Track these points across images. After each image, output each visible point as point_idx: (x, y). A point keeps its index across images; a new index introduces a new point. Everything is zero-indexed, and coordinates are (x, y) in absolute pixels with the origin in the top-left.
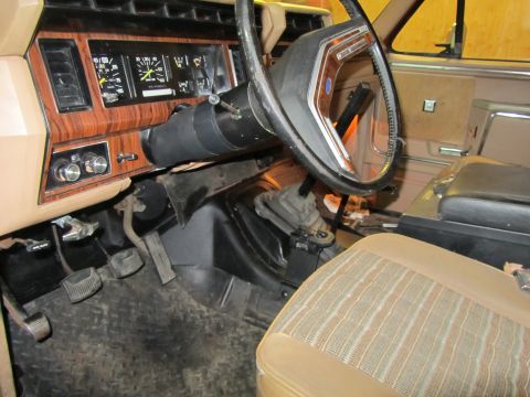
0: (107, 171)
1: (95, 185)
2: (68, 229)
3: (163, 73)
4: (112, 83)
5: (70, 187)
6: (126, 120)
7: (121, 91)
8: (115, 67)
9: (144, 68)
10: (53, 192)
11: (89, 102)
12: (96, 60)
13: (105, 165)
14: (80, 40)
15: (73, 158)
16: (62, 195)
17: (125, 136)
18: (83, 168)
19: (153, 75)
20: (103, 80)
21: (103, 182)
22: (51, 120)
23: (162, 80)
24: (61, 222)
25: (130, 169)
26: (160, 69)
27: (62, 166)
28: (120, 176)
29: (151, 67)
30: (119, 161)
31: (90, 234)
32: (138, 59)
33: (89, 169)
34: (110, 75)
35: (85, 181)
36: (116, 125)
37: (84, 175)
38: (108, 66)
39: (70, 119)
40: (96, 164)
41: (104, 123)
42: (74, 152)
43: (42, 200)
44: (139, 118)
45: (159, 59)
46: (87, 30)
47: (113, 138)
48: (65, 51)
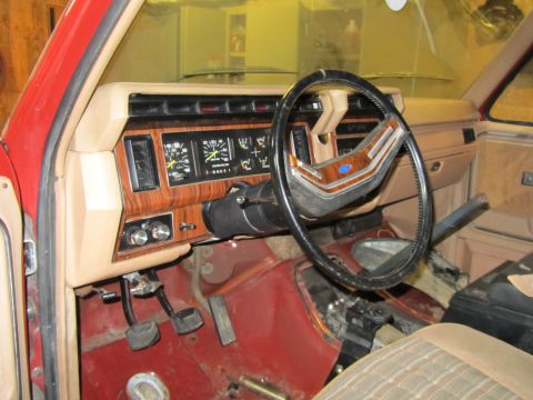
0: (170, 237)
1: (160, 249)
2: (135, 284)
3: (227, 153)
4: (181, 164)
5: (138, 250)
6: (187, 196)
7: (188, 170)
8: (185, 150)
9: (210, 150)
10: (124, 253)
11: (157, 182)
12: (169, 146)
13: (168, 233)
14: (155, 134)
15: (143, 226)
16: (130, 256)
17: (188, 208)
18: (150, 234)
19: (218, 156)
20: (174, 162)
21: (166, 246)
22: (126, 198)
23: (226, 159)
24: (131, 277)
25: (190, 236)
26: (225, 150)
27: (133, 232)
28: (181, 242)
29: (217, 148)
30: (181, 229)
31: (153, 290)
32: (205, 142)
33: (155, 236)
34: (180, 157)
35: (151, 245)
36: (178, 201)
37: (151, 240)
38: (179, 150)
39: (141, 197)
40: (161, 232)
41: (168, 198)
42: (144, 221)
43: (116, 259)
44: (198, 195)
45: (225, 141)
46: (161, 127)
47: (177, 211)
48: (142, 144)
